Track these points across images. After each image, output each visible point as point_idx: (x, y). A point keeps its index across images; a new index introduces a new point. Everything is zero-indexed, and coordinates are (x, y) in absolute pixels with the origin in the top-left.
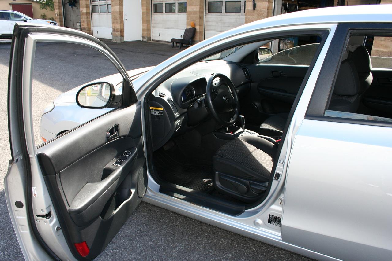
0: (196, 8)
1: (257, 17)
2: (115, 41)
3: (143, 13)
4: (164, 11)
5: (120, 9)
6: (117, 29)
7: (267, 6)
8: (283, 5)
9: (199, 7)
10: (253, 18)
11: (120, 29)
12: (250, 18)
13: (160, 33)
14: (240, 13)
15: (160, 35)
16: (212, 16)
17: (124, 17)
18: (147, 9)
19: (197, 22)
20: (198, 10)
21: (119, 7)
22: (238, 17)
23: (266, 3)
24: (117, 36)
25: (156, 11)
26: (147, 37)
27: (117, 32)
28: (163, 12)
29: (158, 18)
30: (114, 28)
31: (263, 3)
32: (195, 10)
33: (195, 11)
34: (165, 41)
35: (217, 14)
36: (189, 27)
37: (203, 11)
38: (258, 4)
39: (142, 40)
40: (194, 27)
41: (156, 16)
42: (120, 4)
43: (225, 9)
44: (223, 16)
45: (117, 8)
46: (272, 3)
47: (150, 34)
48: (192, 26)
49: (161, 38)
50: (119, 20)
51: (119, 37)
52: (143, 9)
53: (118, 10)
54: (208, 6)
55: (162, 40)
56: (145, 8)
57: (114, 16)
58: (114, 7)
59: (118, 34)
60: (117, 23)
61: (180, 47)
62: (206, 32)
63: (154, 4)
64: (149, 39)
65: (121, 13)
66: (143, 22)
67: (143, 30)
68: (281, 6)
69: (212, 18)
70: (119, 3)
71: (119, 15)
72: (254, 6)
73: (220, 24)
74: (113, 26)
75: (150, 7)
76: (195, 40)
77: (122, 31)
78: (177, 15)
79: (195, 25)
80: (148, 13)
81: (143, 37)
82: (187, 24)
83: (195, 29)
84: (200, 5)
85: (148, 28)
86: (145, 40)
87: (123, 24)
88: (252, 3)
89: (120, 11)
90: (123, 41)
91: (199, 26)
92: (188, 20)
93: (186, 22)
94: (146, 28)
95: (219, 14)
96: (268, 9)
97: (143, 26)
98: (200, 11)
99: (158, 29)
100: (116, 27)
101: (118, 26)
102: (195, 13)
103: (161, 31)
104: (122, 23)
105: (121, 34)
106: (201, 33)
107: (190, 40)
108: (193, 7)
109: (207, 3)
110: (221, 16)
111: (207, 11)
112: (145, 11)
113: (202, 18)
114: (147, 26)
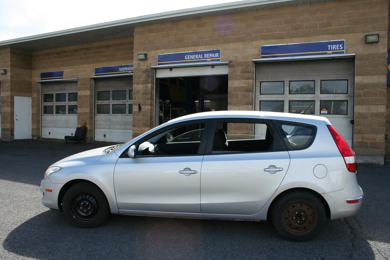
0: (87, 110)
1: (142, 117)
2: (4, 140)
3: (33, 114)
4: (55, 112)
5: (11, 110)
6: (6, 128)
7: (150, 108)
8: (160, 107)
9: (89, 109)
10: (139, 117)
11: (11, 128)
12: (137, 118)
13: (50, 132)
14: (125, 113)
15: (50, 133)
16: (101, 116)
17: (15, 118)
18: (37, 111)
19: (88, 121)
20: (88, 111)
21: (10, 108)
22: (124, 117)
23: (149, 106)
24: (7, 135)
25: (45, 112)
26: (37, 136)
27: (6, 131)
28: (53, 113)
29: (48, 118)
30: (3, 127)
31: (147, 106)
32: (85, 111)
33: (86, 113)
34: (56, 139)
35: (105, 114)
36: (80, 126)
37: (93, 112)
38: (143, 107)
39: (31, 138)
40: (84, 125)
41: (46, 116)
42: (11, 106)
43: (112, 110)
44: (111, 117)
45: (8, 109)
46: (154, 106)
47: (39, 133)
48: (83, 125)
49: (51, 136)
50: (9, 120)
51: (9, 136)
52: (32, 111)
53: (9, 111)
54: (97, 109)
55: (52, 138)
56: (36, 109)
57: (4, 116)
58: (4, 108)
59: (9, 133)
60: (7, 122)
61: (73, 143)
62: (95, 130)
63: (44, 106)
64: (39, 137)
65: (12, 114)
66: (33, 122)
67: (33, 129)
68: (159, 108)
69: (101, 118)
70: (11, 104)
71: (10, 116)
72: (140, 108)
73: (108, 123)
74: (2, 126)
75: (40, 109)
76: (86, 137)
77: (12, 130)
78: (68, 116)
79: (86, 124)
80: (38, 114)
81: (33, 136)
82: (78, 123)
83: (86, 128)
84: (90, 107)
85: (38, 127)
86: (35, 138)
87: (14, 124)
88: (138, 106)
89: (11, 112)
90: (13, 140)
91: (89, 125)
92: (79, 120)
93: (77, 121)
94: (35, 127)
95: (107, 114)
96: (151, 111)
97: (33, 125)
98: (90, 112)
99: (48, 128)
100: (6, 127)
101: (8, 126)
102: (86, 114)
103: (51, 130)
104: (12, 122)
105: (11, 133)
106: (91, 130)
107: (82, 137)
108: (83, 109)
109: (96, 106)
110: (109, 117)
111: (96, 112)
112: (35, 112)
113: (92, 118)
114: (37, 126)
